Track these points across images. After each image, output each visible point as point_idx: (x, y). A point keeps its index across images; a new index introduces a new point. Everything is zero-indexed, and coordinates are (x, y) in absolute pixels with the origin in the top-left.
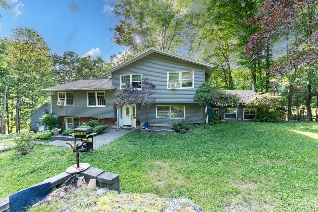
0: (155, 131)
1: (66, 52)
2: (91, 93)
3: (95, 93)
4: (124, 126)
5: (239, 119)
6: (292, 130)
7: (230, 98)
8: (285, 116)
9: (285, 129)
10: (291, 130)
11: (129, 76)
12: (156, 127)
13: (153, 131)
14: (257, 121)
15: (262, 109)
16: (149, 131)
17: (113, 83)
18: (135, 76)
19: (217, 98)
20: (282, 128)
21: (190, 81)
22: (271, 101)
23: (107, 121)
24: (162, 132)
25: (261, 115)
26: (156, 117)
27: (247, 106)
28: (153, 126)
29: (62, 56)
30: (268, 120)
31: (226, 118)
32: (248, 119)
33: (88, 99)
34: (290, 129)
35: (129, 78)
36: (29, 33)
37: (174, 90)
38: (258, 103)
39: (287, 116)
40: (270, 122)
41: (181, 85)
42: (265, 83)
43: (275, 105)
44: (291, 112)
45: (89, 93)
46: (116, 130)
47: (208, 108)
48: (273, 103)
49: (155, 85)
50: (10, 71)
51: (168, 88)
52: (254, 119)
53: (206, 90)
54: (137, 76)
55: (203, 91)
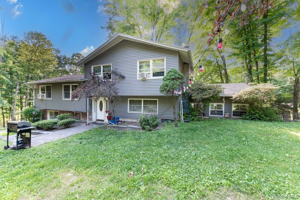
0: (120, 127)
1: (73, 53)
2: (66, 86)
3: (69, 86)
4: (98, 120)
5: (226, 116)
6: (294, 133)
7: (210, 89)
8: (290, 114)
9: (283, 130)
10: (292, 133)
11: (100, 67)
12: (128, 123)
13: (118, 127)
14: (247, 119)
15: (253, 104)
16: (114, 127)
17: (85, 75)
18: (106, 66)
19: (193, 89)
20: (279, 129)
21: (162, 70)
22: (264, 93)
23: (82, 115)
24: (128, 129)
25: (252, 112)
26: (128, 111)
27: (234, 100)
28: (125, 122)
29: (70, 57)
30: (263, 118)
31: (211, 114)
32: (238, 116)
33: (64, 92)
34: (291, 131)
35: (100, 69)
36: (38, 36)
37: (144, 80)
38: (246, 96)
39: (291, 115)
40: (265, 120)
41: (152, 74)
42: (263, 75)
43: (270, 98)
44: (297, 111)
45: (65, 86)
46: (86, 125)
47: (184, 102)
48: (267, 95)
49: (125, 76)
50: (15, 68)
51: (138, 79)
52: (244, 117)
53: (172, 77)
54: (108, 66)
55: (169, 79)
